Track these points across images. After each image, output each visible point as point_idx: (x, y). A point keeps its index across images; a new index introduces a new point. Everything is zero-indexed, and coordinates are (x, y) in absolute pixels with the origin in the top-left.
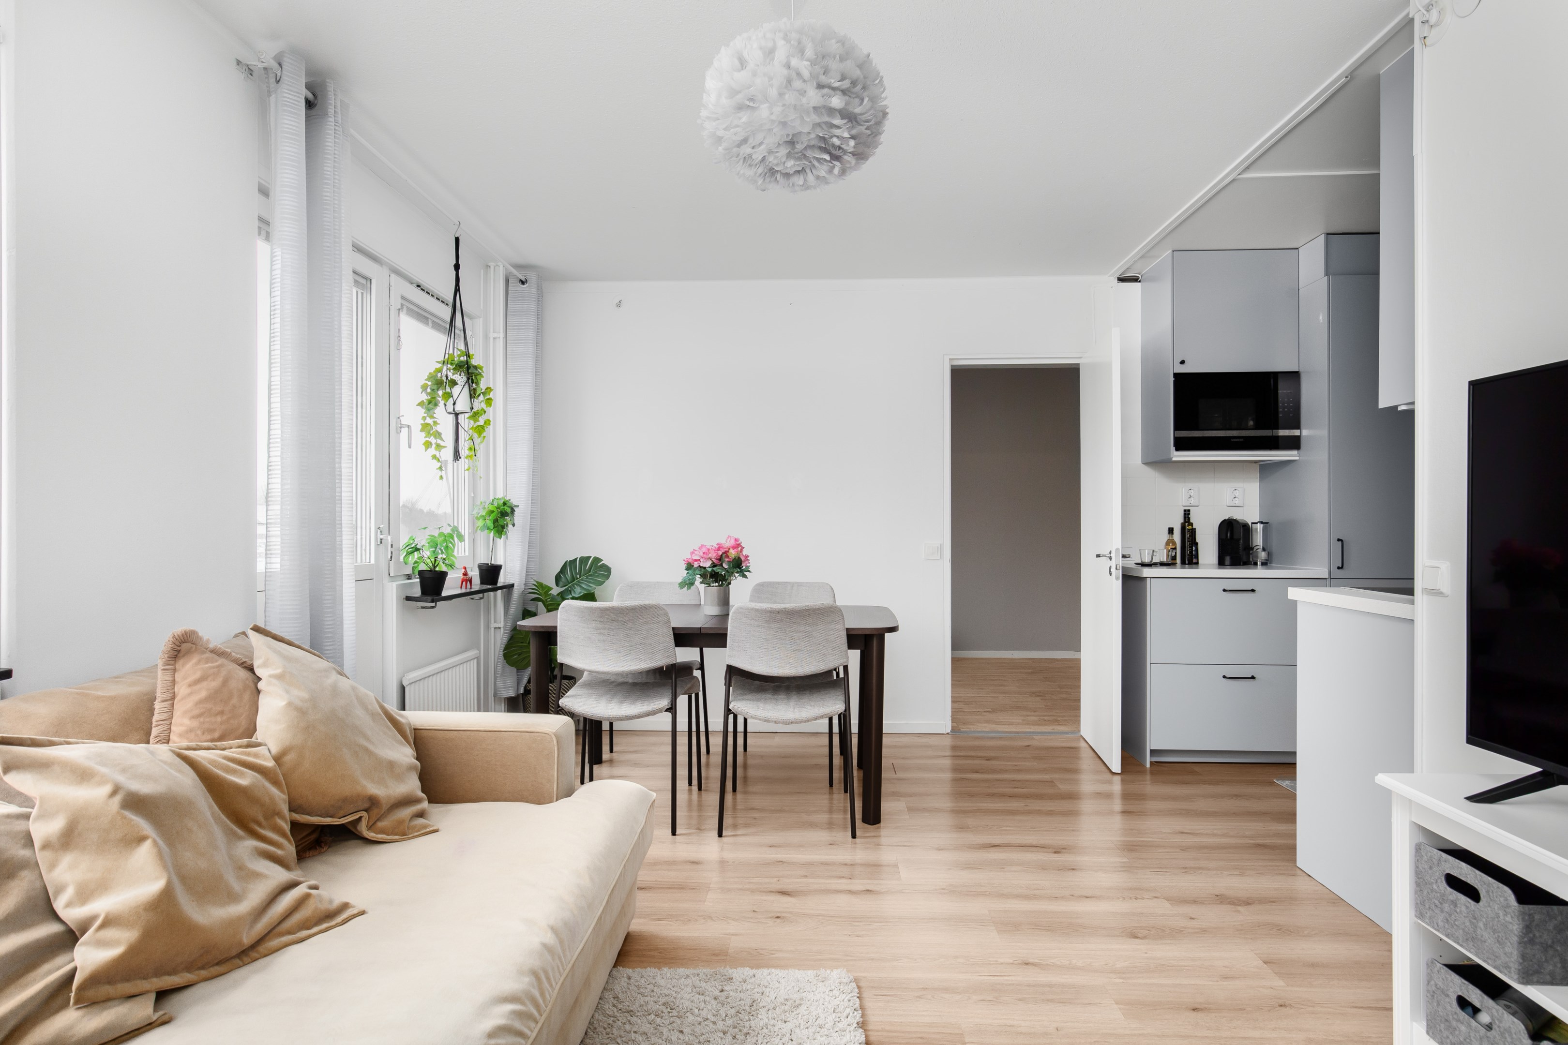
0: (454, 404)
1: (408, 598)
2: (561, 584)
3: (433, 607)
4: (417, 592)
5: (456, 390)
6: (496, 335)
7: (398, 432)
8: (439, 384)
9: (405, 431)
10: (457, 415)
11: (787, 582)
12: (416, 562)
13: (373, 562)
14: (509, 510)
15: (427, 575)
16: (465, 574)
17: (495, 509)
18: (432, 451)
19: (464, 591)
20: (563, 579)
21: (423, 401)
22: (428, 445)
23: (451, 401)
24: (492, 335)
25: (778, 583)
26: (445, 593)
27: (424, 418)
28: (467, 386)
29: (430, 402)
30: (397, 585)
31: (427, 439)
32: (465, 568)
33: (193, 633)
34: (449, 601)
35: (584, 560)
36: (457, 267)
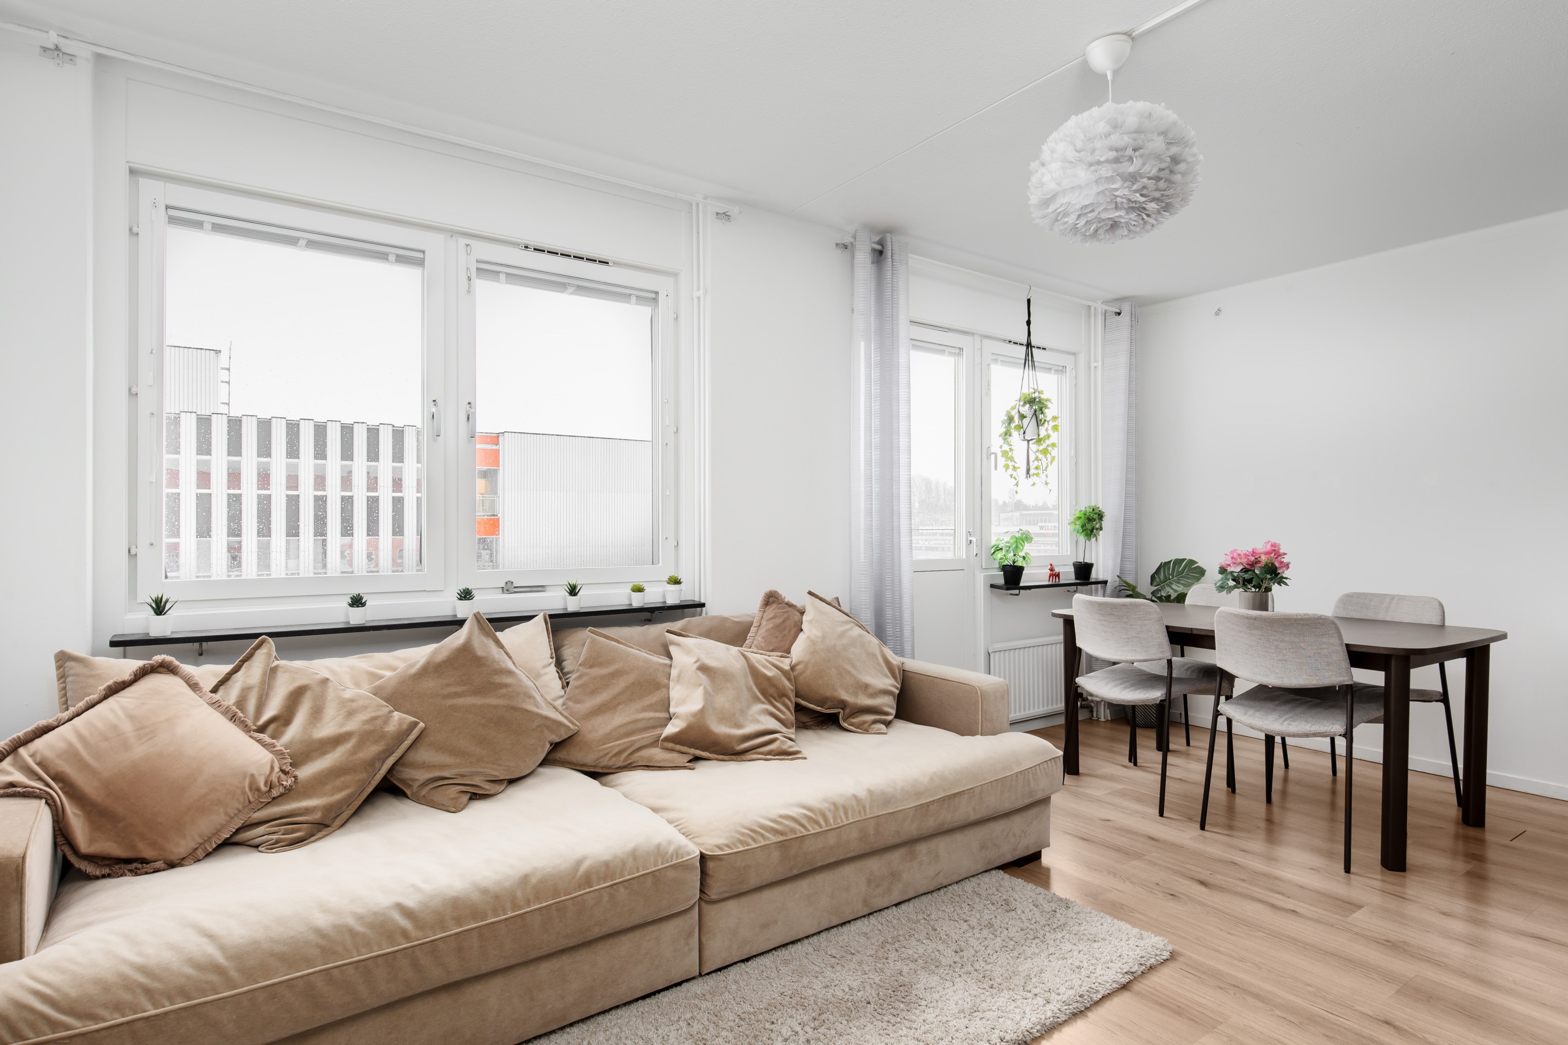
0: (1024, 433)
1: (992, 586)
2: (1155, 583)
3: (1017, 595)
4: (1001, 581)
5: (1026, 421)
6: (1095, 364)
7: (988, 458)
8: (1011, 419)
9: (993, 456)
10: (1028, 441)
11: (1385, 595)
12: (1001, 559)
13: (964, 557)
14: (1096, 516)
15: (1008, 569)
16: (1052, 570)
17: (1083, 516)
18: (1010, 471)
19: (1051, 583)
20: (1157, 579)
21: (1002, 434)
22: (1007, 467)
23: (1022, 431)
24: (1093, 364)
25: (1374, 595)
26: (1022, 584)
27: (1001, 447)
28: (1034, 417)
29: (1006, 434)
30: (984, 576)
31: (1006, 462)
32: (1051, 565)
33: (776, 592)
34: (1028, 591)
35: (1178, 562)
36: (1029, 323)
